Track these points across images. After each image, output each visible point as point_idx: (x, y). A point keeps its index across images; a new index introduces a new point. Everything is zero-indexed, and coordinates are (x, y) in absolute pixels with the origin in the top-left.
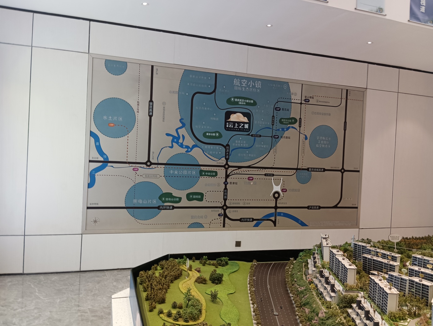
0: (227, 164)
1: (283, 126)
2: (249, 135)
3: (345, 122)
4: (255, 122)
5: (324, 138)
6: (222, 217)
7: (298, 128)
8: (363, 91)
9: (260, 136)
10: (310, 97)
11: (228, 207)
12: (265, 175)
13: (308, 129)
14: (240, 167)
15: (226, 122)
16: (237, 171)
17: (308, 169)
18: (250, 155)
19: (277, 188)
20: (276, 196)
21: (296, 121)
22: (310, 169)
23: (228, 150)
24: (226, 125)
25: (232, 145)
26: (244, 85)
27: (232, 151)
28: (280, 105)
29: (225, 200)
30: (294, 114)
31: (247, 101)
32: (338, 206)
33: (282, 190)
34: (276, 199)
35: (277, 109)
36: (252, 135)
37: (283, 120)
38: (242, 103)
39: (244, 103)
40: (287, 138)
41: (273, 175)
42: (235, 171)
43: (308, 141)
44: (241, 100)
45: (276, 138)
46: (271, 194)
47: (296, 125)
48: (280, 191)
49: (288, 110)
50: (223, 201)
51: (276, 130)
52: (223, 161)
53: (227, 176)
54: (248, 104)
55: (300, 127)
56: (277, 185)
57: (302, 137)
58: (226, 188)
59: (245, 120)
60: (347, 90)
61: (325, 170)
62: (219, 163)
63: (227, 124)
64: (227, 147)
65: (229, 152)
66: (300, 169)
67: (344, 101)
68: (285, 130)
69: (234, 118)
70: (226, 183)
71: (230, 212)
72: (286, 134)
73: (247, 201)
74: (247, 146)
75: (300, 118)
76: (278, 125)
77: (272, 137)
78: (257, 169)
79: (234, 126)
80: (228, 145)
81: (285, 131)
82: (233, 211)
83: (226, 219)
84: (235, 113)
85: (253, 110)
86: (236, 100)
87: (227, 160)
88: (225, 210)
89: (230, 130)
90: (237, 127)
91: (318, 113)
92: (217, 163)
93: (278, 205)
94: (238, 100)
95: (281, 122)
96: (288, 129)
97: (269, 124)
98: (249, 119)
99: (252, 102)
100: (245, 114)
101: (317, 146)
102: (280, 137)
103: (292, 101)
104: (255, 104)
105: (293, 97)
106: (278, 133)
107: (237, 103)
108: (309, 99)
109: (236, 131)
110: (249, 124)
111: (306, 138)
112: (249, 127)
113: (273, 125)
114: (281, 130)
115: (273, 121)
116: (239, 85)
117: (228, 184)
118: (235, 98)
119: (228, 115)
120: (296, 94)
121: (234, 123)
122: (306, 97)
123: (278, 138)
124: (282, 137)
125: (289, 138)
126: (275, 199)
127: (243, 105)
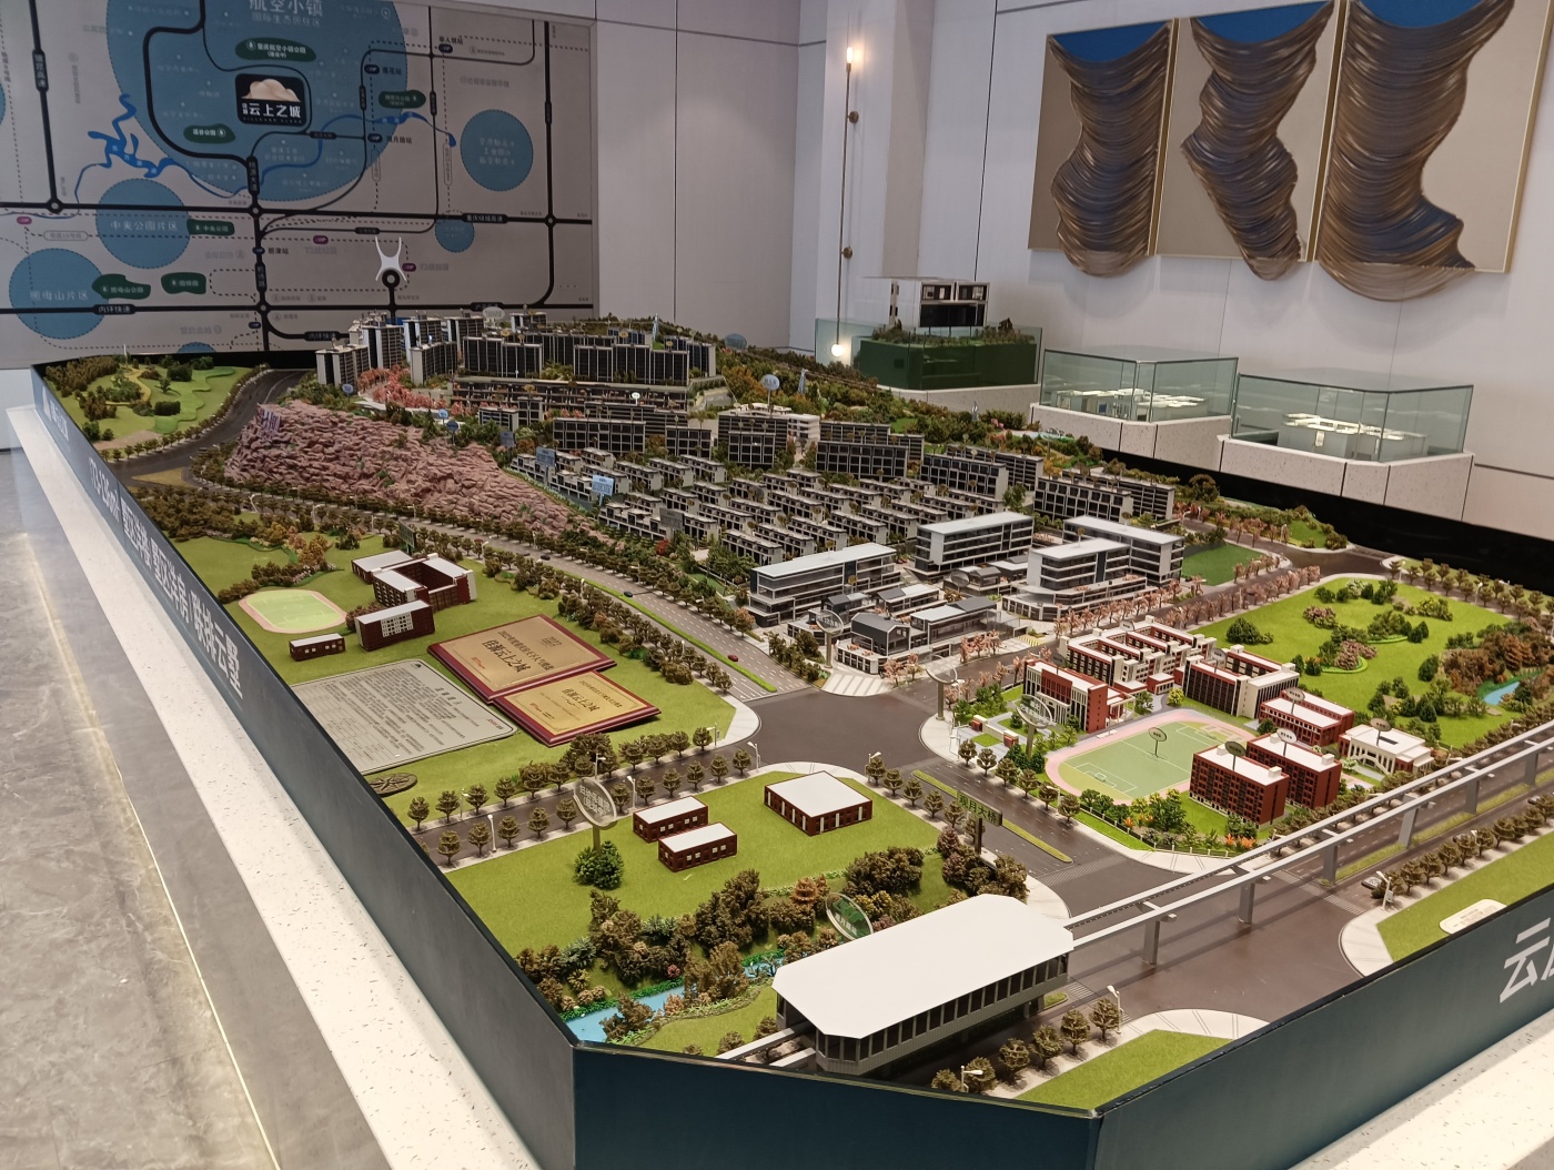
0: (255, 204)
1: (391, 112)
2: (303, 133)
3: (548, 104)
4: (317, 101)
5: (497, 142)
6: (260, 330)
7: (430, 117)
8: (586, 27)
9: (334, 136)
10: (454, 40)
11: (270, 308)
12: (358, 231)
13: (455, 119)
14: (289, 213)
15: (240, 102)
16: (284, 221)
17: (464, 217)
18: (312, 183)
19: (391, 262)
20: (391, 280)
21: (421, 99)
22: (469, 218)
23: (254, 172)
24: (240, 109)
25: (265, 158)
26: (277, 10)
27: (265, 173)
28: (375, 59)
29: (262, 290)
30: (416, 80)
31: (291, 49)
32: (546, 303)
33: (405, 267)
34: (392, 287)
35: (370, 69)
36: (312, 135)
37: (387, 97)
38: (277, 55)
39: (283, 55)
40: (402, 140)
41: (377, 231)
42: (277, 223)
43: (456, 150)
44: (272, 47)
45: (375, 140)
46: (378, 277)
47: (425, 110)
48: (398, 268)
49: (399, 72)
50: (258, 294)
51: (373, 122)
52: (245, 199)
53: (260, 235)
54: (291, 56)
55: (434, 113)
56: (390, 254)
57: (442, 138)
58: (260, 264)
59: (291, 96)
60: (547, 24)
61: (506, 219)
62: (235, 203)
63: (245, 105)
64: (250, 163)
65: (257, 176)
66: (443, 217)
67: (540, 51)
68: (397, 120)
69: (259, 91)
70: (258, 251)
71: (277, 318)
72: (400, 131)
73: (317, 294)
74: (302, 160)
75: (433, 93)
76: (376, 110)
77: (364, 138)
78: (335, 218)
79: (263, 110)
80: (252, 159)
81: (396, 125)
82: (286, 316)
83: (270, 334)
84: (261, 78)
85: (308, 71)
86: (260, 46)
87: (255, 194)
88: (264, 315)
89: (254, 123)
90: (270, 114)
91: (476, 81)
92: (230, 202)
93: (398, 302)
94: (266, 47)
95: (383, 101)
96: (403, 119)
97: (354, 105)
98: (300, 94)
99: (303, 50)
100: (287, 83)
101: (482, 161)
102: (384, 139)
103: (408, 49)
104: (310, 56)
105: (408, 39)
106: (379, 129)
107: (264, 54)
108: (452, 44)
109: (268, 123)
110: (302, 105)
111: (452, 142)
112: (303, 112)
113: (364, 109)
114: (385, 120)
115: (363, 101)
116: (265, 9)
117: (264, 251)
118: (256, 41)
119: (244, 84)
120: (415, 33)
121: (262, 103)
122: (442, 39)
123: (380, 140)
124: (389, 139)
125: (409, 141)
126: (387, 289)
127: (281, 58)
